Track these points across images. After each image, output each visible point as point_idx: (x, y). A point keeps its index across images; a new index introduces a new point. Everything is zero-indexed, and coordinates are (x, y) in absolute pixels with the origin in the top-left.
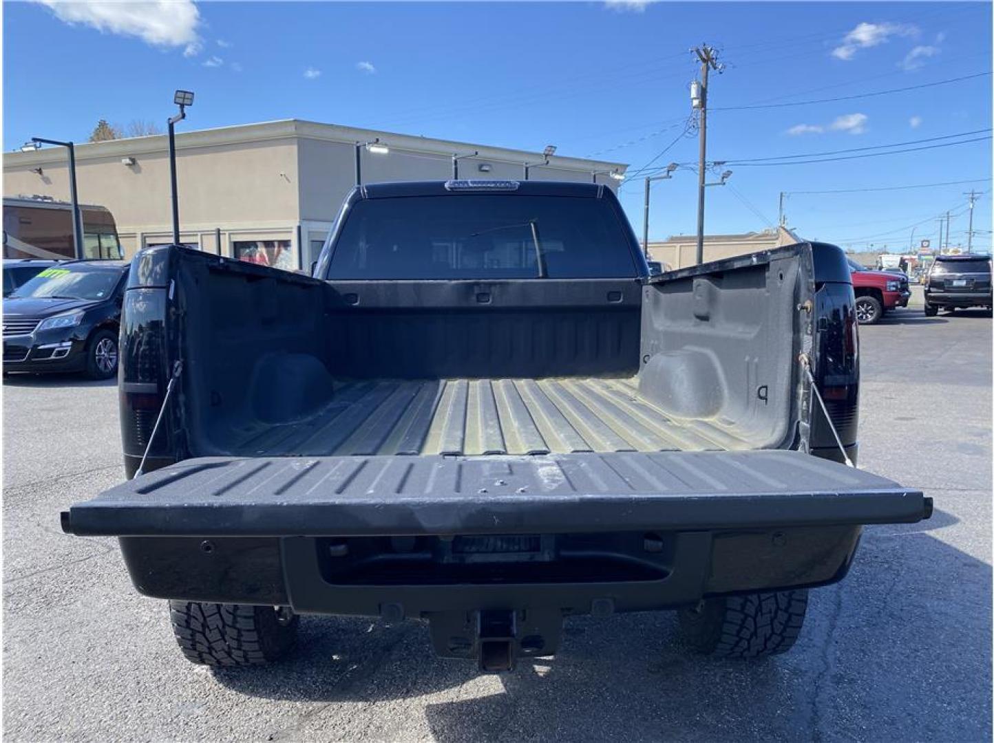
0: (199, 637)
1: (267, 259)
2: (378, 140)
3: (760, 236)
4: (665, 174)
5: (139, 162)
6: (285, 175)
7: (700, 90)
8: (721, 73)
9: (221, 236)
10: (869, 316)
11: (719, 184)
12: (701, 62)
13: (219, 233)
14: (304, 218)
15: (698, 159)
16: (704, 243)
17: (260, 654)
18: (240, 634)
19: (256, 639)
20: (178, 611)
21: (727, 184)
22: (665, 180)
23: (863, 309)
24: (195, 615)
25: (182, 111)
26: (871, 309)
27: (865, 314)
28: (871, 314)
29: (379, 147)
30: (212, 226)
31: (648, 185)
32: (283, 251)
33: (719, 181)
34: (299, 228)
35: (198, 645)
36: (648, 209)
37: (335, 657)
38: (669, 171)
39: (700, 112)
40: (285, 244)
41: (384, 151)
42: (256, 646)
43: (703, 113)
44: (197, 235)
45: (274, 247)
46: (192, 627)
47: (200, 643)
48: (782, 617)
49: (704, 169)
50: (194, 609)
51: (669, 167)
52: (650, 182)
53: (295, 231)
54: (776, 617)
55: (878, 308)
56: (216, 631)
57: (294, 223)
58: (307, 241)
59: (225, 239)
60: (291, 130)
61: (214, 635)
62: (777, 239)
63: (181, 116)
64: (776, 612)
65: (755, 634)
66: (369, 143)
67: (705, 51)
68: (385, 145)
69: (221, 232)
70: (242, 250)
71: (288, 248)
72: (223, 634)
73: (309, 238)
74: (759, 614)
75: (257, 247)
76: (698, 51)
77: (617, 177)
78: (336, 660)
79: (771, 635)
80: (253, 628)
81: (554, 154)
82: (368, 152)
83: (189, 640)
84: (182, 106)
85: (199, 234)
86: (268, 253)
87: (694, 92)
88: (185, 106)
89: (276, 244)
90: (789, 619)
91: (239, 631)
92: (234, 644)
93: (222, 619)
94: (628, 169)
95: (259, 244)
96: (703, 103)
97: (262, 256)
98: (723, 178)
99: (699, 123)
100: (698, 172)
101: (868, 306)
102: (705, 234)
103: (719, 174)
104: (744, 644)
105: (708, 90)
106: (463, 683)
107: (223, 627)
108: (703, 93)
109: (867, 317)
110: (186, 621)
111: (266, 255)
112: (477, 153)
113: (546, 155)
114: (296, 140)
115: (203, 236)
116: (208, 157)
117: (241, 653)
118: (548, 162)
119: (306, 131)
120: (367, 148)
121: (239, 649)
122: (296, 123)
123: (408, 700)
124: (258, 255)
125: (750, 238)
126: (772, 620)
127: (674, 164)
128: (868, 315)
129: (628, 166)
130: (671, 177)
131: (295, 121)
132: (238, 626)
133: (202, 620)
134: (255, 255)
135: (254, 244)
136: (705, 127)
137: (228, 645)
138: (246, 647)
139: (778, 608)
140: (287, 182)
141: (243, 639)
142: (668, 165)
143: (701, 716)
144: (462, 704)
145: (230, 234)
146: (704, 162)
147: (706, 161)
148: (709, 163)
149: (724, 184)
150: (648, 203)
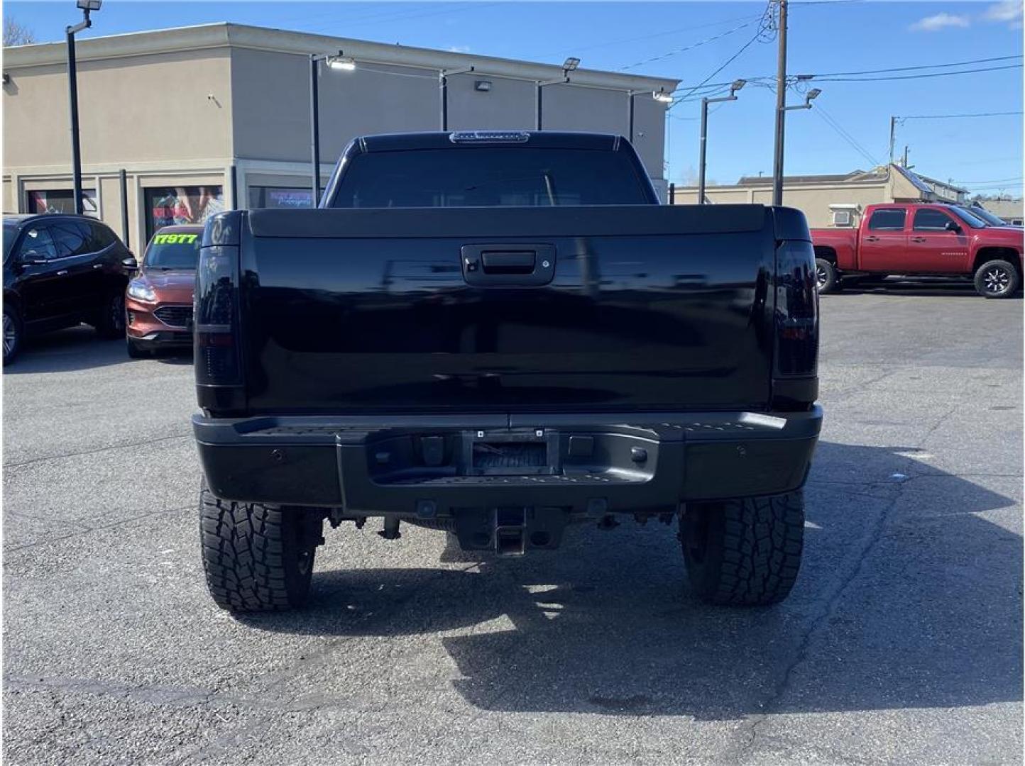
0: (230, 574)
1: (189, 211)
2: (341, 53)
3: (866, 177)
4: (728, 94)
5: (14, 79)
6: (213, 98)
9: (128, 180)
10: (1003, 287)
11: (803, 107)
13: (124, 175)
14: (239, 156)
15: (776, 71)
16: (784, 188)
17: (284, 594)
18: (268, 572)
19: (283, 576)
20: (211, 548)
21: (813, 106)
22: (729, 102)
23: (994, 278)
24: (227, 552)
25: (87, 17)
26: (1005, 277)
27: (996, 283)
28: (1004, 284)
29: (343, 62)
30: (116, 167)
31: (706, 109)
32: (211, 200)
33: (804, 103)
34: (234, 170)
35: (228, 582)
36: (705, 141)
37: (349, 607)
38: (733, 90)
40: (215, 191)
41: (350, 67)
42: (282, 584)
43: (783, 9)
44: (94, 178)
45: (200, 195)
46: (223, 563)
47: (230, 580)
48: (778, 556)
49: (785, 85)
50: (227, 545)
51: (734, 84)
52: (709, 105)
53: (228, 174)
54: (772, 557)
55: (1013, 276)
56: (246, 567)
57: (227, 163)
58: (243, 185)
59: (133, 183)
60: (223, 37)
61: (243, 572)
62: (887, 181)
63: (85, 24)
64: (772, 552)
65: (753, 574)
66: (330, 58)
68: (352, 59)
69: (127, 175)
70: (155, 199)
71: (219, 197)
72: (252, 571)
73: (246, 182)
74: (756, 553)
75: (175, 194)
77: (663, 99)
78: (350, 609)
79: (769, 576)
80: (280, 565)
81: (578, 67)
82: (330, 68)
83: (220, 577)
84: (87, 11)
85: (97, 177)
86: (191, 202)
88: (91, 11)
89: (202, 191)
90: (785, 559)
91: (268, 567)
92: (262, 581)
93: (252, 555)
94: (679, 86)
95: (178, 191)
97: (182, 206)
98: (809, 99)
99: (778, 23)
100: (776, 90)
101: (1000, 273)
102: (785, 175)
103: (804, 93)
104: (743, 584)
106: (476, 623)
107: (253, 564)
109: (999, 288)
110: (219, 557)
111: (188, 206)
112: (473, 69)
113: (566, 70)
114: (230, 50)
115: (103, 181)
116: (110, 73)
117: (266, 591)
118: (568, 79)
119: (243, 39)
120: (328, 64)
121: (265, 587)
122: (230, 27)
123: (425, 635)
124: (177, 206)
125: (850, 180)
126: (769, 560)
127: (740, 80)
128: (1001, 285)
129: (680, 81)
130: (736, 98)
131: (227, 24)
132: (267, 562)
133: (233, 556)
134: (174, 206)
135: (172, 191)
136: (786, 28)
137: (256, 583)
138: (272, 584)
139: (774, 548)
140: (217, 107)
141: (271, 575)
142: (734, 80)
143: (699, 644)
144: (476, 637)
145: (139, 177)
146: (784, 77)
147: (787, 74)
148: (790, 78)
149: (811, 106)
150: (705, 134)
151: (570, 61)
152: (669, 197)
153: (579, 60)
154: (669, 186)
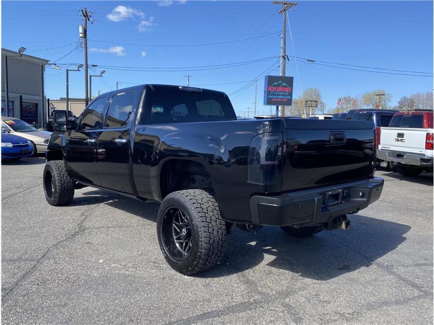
4: (77, 69)
7: (84, 29)
8: (92, 23)
12: (83, 16)
31: (67, 73)
33: (100, 75)
36: (68, 84)
39: (83, 40)
43: (85, 41)
49: (88, 67)
52: (69, 72)
67: (86, 12)
76: (82, 11)
87: (81, 30)
96: (85, 36)
98: (101, 74)
99: (84, 45)
105: (87, 30)
108: (85, 31)
118: (21, 55)
129: (49, 61)
146: (87, 65)
147: (88, 64)
148: (89, 65)
149: (102, 76)
150: (68, 82)
151: (22, 49)
152: (47, 103)
153: (26, 49)
154: (47, 99)
